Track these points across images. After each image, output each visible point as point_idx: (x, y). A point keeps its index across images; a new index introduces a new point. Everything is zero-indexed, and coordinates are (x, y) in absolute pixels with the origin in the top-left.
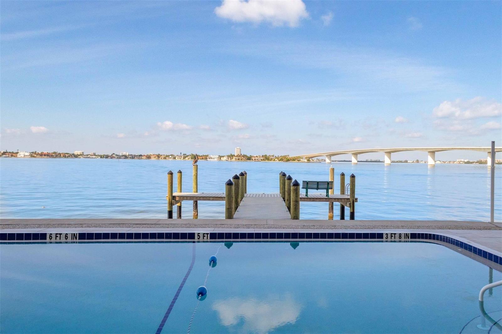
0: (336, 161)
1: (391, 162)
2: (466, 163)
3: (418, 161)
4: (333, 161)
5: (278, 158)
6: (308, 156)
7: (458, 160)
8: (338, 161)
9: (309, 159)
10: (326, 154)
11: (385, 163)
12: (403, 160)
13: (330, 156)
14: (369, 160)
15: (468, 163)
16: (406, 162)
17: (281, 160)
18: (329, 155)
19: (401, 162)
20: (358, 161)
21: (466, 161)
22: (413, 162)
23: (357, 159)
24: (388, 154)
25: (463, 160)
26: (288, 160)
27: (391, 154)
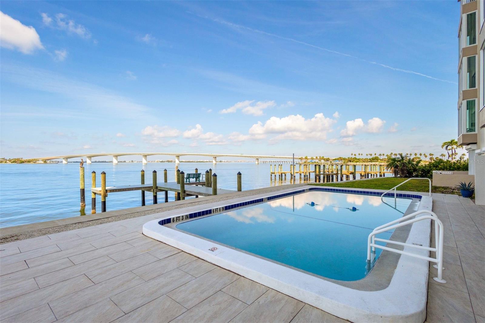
0: (72, 162)
1: (118, 162)
2: (161, 162)
3: (132, 161)
4: (69, 162)
5: (10, 160)
6: (44, 159)
7: (156, 160)
8: (74, 162)
9: (45, 161)
10: (64, 157)
11: (114, 162)
12: (123, 161)
13: (67, 158)
14: (98, 161)
15: (162, 162)
16: (125, 162)
17: (15, 162)
18: (65, 158)
19: (121, 162)
20: (92, 162)
21: (161, 161)
22: (130, 162)
23: (91, 161)
24: (116, 157)
25: (159, 160)
26: (23, 162)
27: (117, 157)
